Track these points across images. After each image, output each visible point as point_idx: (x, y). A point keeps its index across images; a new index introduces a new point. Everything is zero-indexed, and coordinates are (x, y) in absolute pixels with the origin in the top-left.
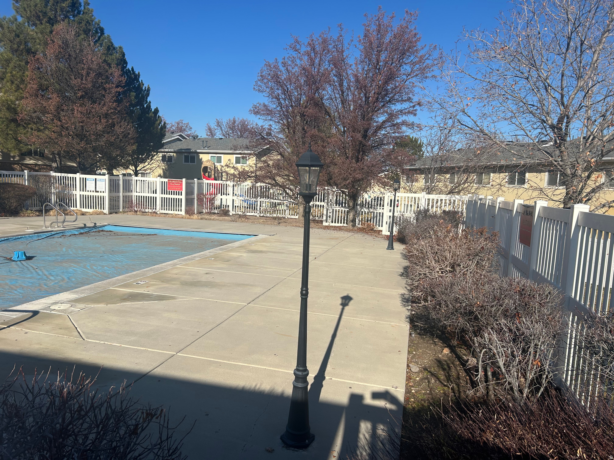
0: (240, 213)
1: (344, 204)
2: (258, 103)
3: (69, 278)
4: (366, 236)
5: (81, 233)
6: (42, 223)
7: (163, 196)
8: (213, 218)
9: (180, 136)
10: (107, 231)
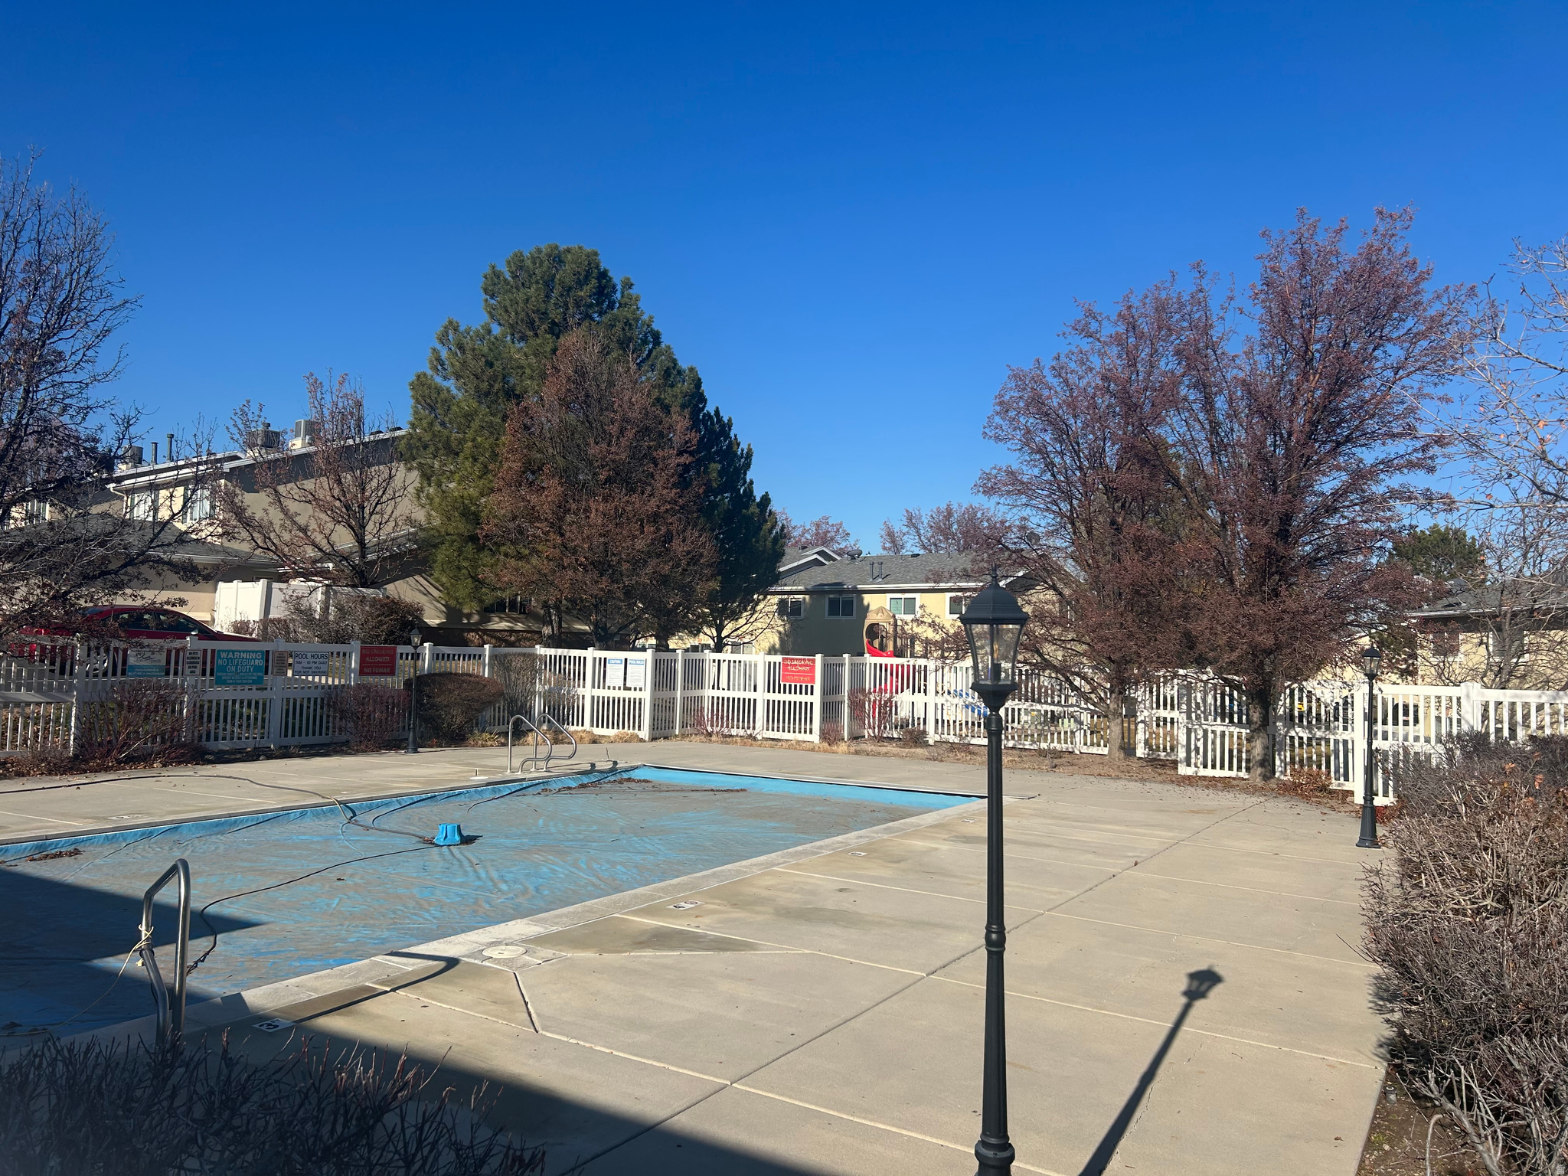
0: (952, 739)
1: (1236, 716)
2: (995, 468)
3: (537, 889)
4: (1302, 807)
5: (583, 786)
6: (505, 762)
7: (772, 696)
8: (883, 750)
9: (821, 553)
10: (639, 781)
